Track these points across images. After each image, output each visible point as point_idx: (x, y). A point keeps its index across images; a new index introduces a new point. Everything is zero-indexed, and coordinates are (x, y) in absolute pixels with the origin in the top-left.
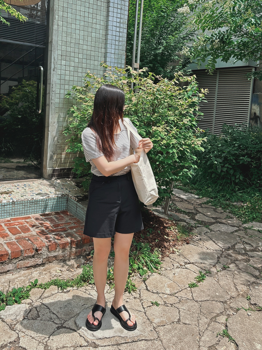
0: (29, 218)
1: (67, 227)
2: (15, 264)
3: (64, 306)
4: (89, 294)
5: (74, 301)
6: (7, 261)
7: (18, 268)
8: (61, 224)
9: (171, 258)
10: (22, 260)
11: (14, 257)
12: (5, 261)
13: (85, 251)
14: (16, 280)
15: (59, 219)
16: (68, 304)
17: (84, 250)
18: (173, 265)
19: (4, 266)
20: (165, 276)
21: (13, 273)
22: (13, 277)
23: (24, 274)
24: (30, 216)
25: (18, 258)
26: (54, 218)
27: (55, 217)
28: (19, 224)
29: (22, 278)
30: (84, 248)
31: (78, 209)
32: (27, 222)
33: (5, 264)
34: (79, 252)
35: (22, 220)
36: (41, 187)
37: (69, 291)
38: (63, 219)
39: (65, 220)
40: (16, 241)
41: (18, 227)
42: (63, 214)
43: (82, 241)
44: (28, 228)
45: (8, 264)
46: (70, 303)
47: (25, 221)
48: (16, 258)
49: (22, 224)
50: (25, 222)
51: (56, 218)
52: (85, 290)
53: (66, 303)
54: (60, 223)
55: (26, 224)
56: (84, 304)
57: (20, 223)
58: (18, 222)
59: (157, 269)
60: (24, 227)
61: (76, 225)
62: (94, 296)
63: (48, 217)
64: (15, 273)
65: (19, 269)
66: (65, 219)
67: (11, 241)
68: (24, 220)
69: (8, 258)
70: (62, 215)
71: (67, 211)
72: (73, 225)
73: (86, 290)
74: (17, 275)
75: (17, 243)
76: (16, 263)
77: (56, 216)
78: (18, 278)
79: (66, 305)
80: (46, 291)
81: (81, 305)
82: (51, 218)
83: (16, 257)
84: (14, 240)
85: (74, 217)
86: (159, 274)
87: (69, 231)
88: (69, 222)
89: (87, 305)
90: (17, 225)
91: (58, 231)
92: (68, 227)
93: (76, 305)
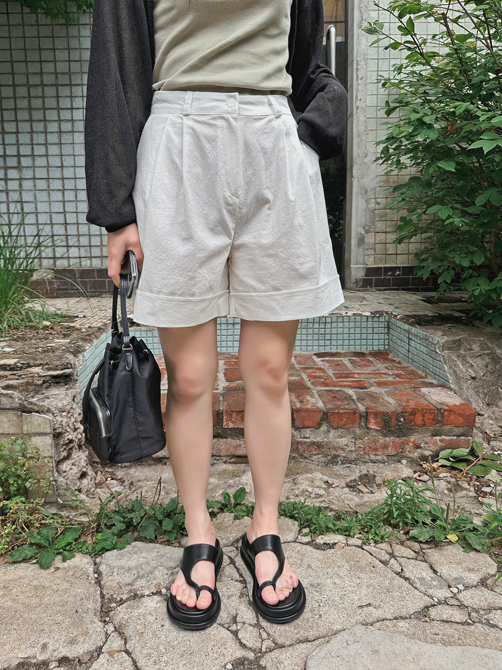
1: (372, 381)
8: (358, 374)
10: (218, 435)
13: (418, 447)
15: (360, 364)
16: (312, 585)
17: (413, 442)
26: (345, 362)
27: (349, 360)
30: (412, 438)
31: (413, 344)
34: (394, 447)
37: (332, 546)
38: (368, 366)
39: (374, 368)
42: (374, 357)
43: (403, 417)
51: (352, 362)
52: (388, 557)
54: (357, 372)
56: (370, 605)
61: (398, 379)
62: (418, 586)
63: (331, 359)
66: (374, 366)
70: (370, 359)
71: (386, 353)
72: (390, 379)
73: (392, 555)
75: (221, 397)
77: (354, 358)
82: (341, 361)
84: (220, 391)
85: (401, 364)
87: (373, 389)
88: (383, 372)
89: (380, 611)
91: (341, 386)
92: (374, 382)
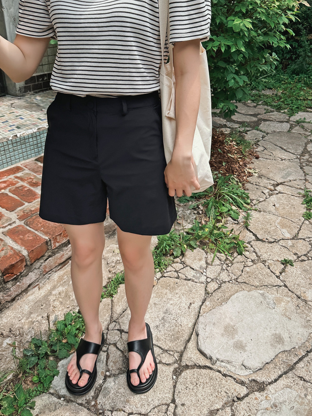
0: (18, 169)
2: (39, 268)
3: (160, 321)
4: (186, 280)
5: (171, 302)
6: (25, 271)
7: (45, 273)
9: (252, 184)
10: (50, 256)
11: (35, 258)
12: (21, 273)
14: (52, 298)
16: (165, 313)
18: (263, 192)
19: (20, 283)
20: (264, 211)
21: (38, 285)
22: (43, 294)
23: (61, 278)
24: (19, 165)
25: (43, 256)
28: (8, 186)
29: (61, 289)
32: (21, 179)
33: (22, 277)
35: (10, 177)
36: (17, 112)
40: (22, 223)
41: (10, 191)
44: (29, 190)
45: (26, 276)
46: (167, 310)
47: (17, 177)
48: (38, 259)
49: (13, 184)
50: (16, 180)
52: (176, 273)
53: (161, 313)
55: (21, 183)
56: (191, 304)
57: (8, 183)
58: (4, 182)
59: (248, 204)
60: (22, 190)
62: (196, 280)
64: (43, 282)
65: (47, 273)
67: (14, 225)
68: (12, 176)
69: (25, 266)
74: (48, 287)
75: (28, 228)
76: (41, 265)
78: (54, 293)
79: (163, 319)
80: (115, 299)
81: (187, 307)
83: (39, 257)
84: (18, 223)
86: (256, 210)
89: (196, 303)
90: (5, 188)
93: (179, 311)
